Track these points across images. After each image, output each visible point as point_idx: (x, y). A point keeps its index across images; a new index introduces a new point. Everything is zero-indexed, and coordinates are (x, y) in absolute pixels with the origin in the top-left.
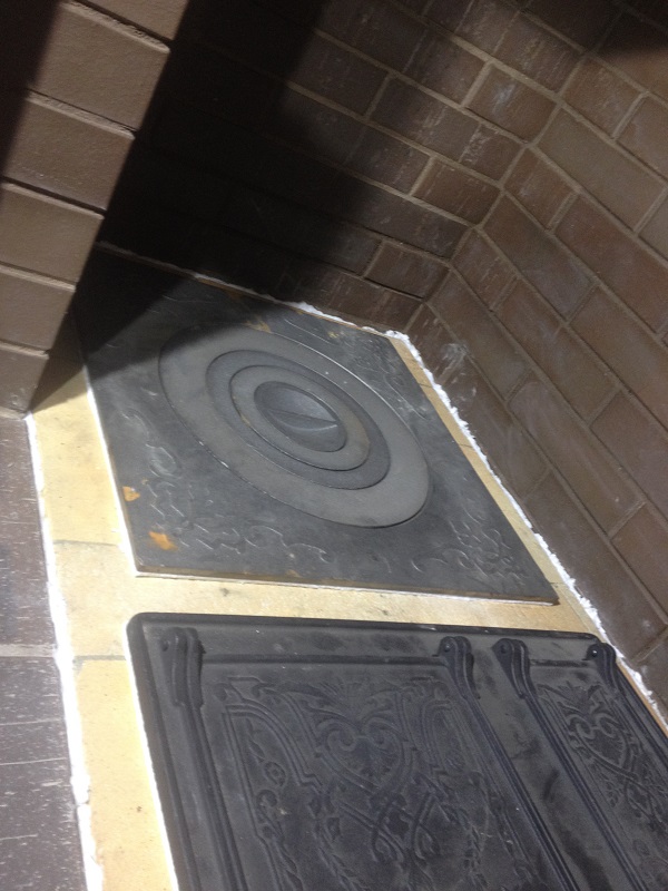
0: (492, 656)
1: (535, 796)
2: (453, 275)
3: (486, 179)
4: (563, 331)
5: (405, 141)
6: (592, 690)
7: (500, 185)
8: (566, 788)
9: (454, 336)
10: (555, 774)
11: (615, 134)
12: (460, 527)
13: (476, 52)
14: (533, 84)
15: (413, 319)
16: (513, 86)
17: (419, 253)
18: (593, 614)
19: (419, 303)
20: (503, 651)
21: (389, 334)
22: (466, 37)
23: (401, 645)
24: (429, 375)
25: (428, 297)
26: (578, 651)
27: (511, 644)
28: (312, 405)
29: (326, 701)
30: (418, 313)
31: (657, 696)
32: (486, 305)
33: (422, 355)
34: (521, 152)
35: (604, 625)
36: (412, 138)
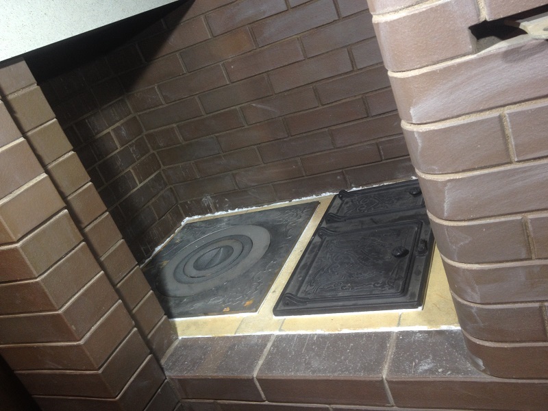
0: (329, 225)
1: (375, 225)
2: (174, 187)
3: (147, 155)
4: (224, 156)
5: (120, 175)
6: (352, 202)
7: (152, 151)
8: (377, 218)
9: (200, 198)
10: (372, 219)
11: (163, 102)
12: (280, 221)
13: (105, 132)
14: (125, 120)
15: (182, 212)
16: (122, 127)
17: (159, 195)
18: (328, 194)
19: (177, 206)
20: (329, 220)
21: (183, 224)
22: (98, 133)
23: (314, 248)
24: (209, 215)
25: (177, 201)
26: (338, 201)
27: (328, 217)
28: (209, 254)
29: (323, 269)
30: (180, 208)
31: (362, 185)
32: (195, 179)
33: (199, 214)
34: (145, 137)
35: (333, 192)
36: (121, 172)
